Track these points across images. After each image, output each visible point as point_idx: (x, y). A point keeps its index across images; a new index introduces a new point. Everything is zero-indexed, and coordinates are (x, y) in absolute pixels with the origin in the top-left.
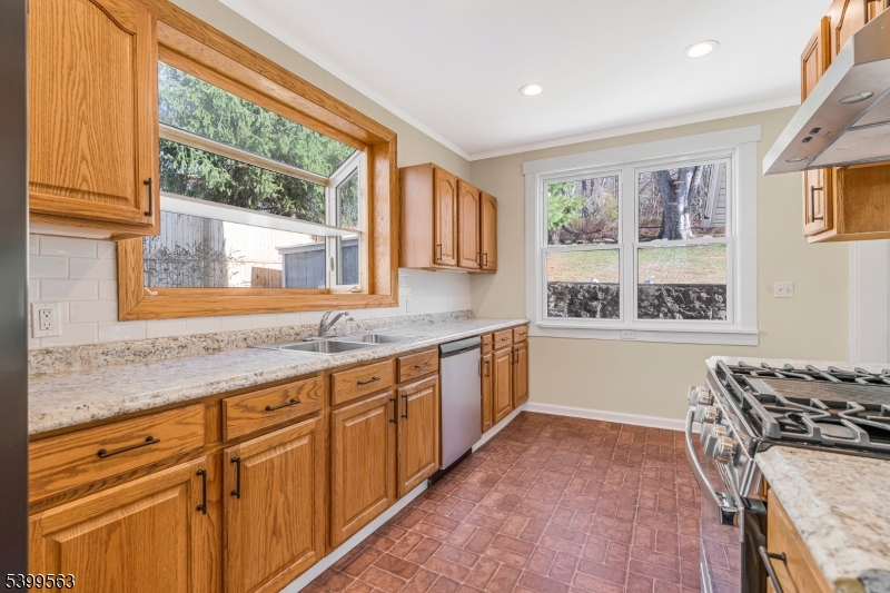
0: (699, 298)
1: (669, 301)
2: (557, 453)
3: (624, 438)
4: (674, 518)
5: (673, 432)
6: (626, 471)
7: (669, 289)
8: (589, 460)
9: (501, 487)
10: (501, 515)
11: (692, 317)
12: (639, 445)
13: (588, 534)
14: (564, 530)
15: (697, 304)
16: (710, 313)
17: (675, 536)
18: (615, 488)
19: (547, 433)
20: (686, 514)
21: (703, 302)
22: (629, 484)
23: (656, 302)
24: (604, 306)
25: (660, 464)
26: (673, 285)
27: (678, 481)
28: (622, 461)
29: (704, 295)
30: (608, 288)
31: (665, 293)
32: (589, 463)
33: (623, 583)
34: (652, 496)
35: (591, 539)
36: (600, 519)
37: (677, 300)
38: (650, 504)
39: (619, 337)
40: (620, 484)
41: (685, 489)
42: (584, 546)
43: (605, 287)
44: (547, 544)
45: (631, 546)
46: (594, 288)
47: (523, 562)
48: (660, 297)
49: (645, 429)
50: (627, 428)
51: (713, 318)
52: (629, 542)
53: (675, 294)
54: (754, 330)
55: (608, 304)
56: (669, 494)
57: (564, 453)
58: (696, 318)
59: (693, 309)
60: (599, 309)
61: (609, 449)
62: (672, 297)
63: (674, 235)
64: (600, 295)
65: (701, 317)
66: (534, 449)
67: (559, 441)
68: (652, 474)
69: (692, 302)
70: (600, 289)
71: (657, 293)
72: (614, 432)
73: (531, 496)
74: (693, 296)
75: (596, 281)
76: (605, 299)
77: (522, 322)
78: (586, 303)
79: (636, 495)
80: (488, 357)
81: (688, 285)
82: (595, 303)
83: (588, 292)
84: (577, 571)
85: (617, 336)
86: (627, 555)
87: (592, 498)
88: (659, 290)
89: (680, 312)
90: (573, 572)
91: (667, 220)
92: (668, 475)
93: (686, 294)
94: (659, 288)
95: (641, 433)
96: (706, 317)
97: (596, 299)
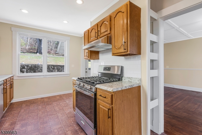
0: (52, 68)
2: (30, 109)
3: (46, 100)
4: (63, 110)
5: (55, 96)
6: (50, 106)
8: (40, 107)
9: (18, 123)
10: (24, 128)
11: (50, 72)
12: (50, 100)
13: (50, 120)
14: (44, 122)
15: (51, 69)
16: (54, 71)
17: (65, 112)
18: (50, 110)
19: (24, 105)
20: (65, 108)
21: (52, 69)
22: (52, 108)
25: (56, 102)
27: (61, 104)
28: (48, 104)
29: (53, 67)
30: (28, 65)
32: (41, 108)
33: (61, 123)
34: (58, 108)
35: (51, 121)
36: (50, 116)
38: (58, 109)
39: (43, 77)
40: (50, 109)
41: (63, 104)
42: (50, 122)
44: (42, 127)
45: (59, 118)
46: (24, 65)
47: (38, 133)
49: (50, 97)
50: (45, 98)
51: (54, 72)
52: (58, 117)
54: (69, 73)
56: (60, 106)
57: (33, 108)
58: (51, 72)
60: (25, 71)
61: (44, 103)
63: (40, 53)
64: (26, 67)
65: (52, 72)
66: (22, 111)
67: (29, 106)
68: (55, 105)
70: (26, 65)
72: (43, 100)
73: (29, 120)
75: (23, 63)
76: (27, 68)
77: (12, 75)
79: (55, 109)
80: (5, 87)
83: (22, 66)
84: (52, 127)
85: (42, 77)
86: (59, 119)
87: (46, 114)
90: (51, 128)
91: (38, 49)
92: (58, 103)
95: (49, 98)
96: (53, 72)
97: (24, 68)
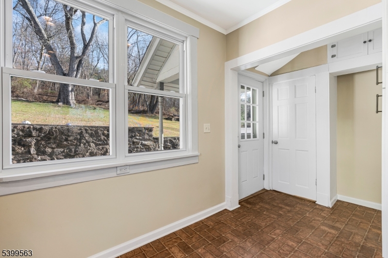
1: (87, 136)
7: (86, 129)
23: (79, 137)
24: (38, 141)
26: (88, 127)
30: (41, 129)
31: (84, 131)
37: (91, 135)
39: (114, 174)
43: (38, 127)
46: (28, 128)
48: (81, 133)
53: (90, 132)
55: (42, 139)
59: (100, 140)
60: (33, 143)
62: (88, 133)
64: (34, 133)
69: (100, 136)
70: (34, 129)
71: (79, 131)
74: (100, 132)
76: (39, 136)
78: (21, 140)
81: (98, 127)
82: (29, 140)
83: (22, 131)
88: (81, 129)
89: (93, 142)
91: (61, 93)
93: (96, 132)
94: (80, 128)
